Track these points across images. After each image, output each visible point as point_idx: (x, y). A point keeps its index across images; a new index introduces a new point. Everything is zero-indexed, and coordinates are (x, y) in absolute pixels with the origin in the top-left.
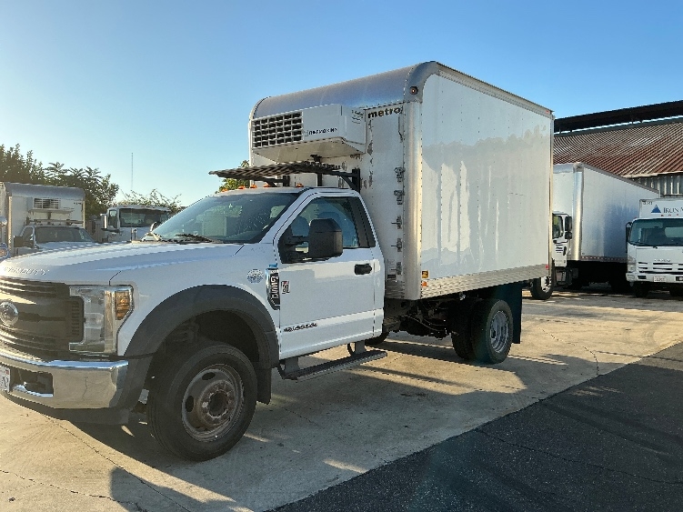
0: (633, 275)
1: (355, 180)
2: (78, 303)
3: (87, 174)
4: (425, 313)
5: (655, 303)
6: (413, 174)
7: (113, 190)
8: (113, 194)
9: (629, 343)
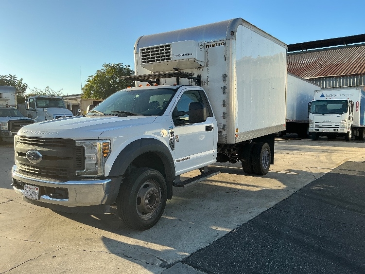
0: (312, 129)
1: (199, 81)
2: (81, 150)
3: (9, 78)
4: (229, 151)
5: (324, 142)
6: (232, 78)
7: (24, 88)
8: (25, 89)
9: (322, 163)
